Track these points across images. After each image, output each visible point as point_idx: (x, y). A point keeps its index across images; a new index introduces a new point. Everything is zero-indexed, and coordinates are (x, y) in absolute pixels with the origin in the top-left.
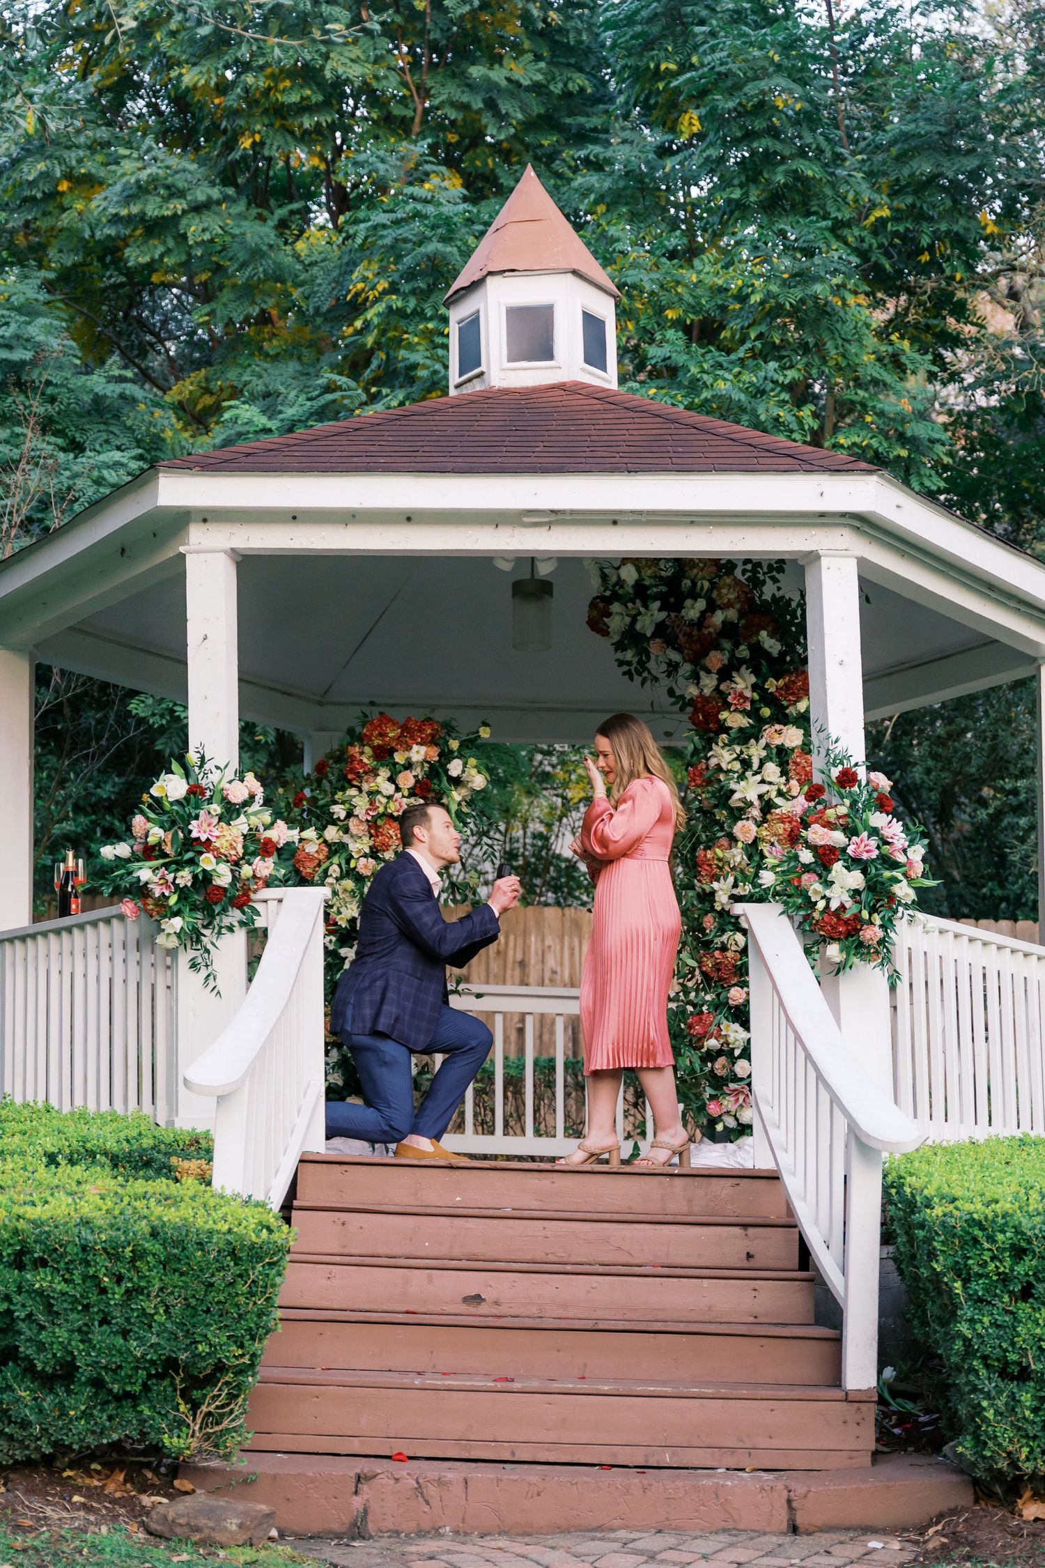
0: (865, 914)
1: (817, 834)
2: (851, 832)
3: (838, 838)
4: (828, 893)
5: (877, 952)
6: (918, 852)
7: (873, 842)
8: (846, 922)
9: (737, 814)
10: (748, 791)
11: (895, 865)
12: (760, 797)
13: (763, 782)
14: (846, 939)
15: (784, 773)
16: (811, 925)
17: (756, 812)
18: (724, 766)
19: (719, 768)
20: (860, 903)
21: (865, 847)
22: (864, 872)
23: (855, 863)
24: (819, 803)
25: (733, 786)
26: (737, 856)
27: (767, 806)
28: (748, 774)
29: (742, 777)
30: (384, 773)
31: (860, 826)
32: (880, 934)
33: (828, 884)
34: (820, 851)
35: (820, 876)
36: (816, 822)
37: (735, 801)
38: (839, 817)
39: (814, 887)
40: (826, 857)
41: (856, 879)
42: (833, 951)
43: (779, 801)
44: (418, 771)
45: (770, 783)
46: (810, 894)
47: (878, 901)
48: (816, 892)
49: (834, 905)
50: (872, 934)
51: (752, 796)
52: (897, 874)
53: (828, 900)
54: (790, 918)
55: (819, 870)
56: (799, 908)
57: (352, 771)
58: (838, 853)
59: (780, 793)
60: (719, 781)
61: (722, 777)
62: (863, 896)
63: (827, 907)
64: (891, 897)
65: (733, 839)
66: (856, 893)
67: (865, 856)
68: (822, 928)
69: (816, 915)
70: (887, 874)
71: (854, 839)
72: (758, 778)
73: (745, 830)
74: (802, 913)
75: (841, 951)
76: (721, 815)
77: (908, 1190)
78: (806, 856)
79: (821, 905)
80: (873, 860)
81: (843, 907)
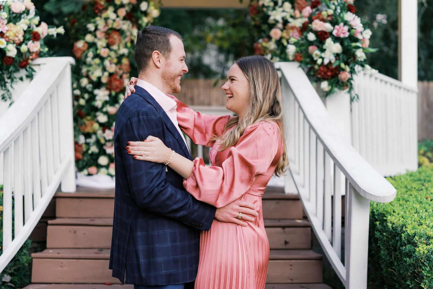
0: (343, 65)
1: (318, 25)
2: (334, 23)
3: (328, 27)
4: (323, 55)
5: (347, 86)
6: (368, 34)
7: (346, 28)
8: (332, 71)
9: (272, 26)
10: (276, 15)
11: (356, 40)
12: (283, 18)
13: (284, 11)
14: (331, 78)
15: (293, 8)
16: (314, 72)
17: (280, 25)
18: (266, 4)
19: (263, 6)
20: (339, 59)
21: (342, 31)
22: (342, 44)
23: (337, 39)
24: (317, 10)
25: (270, 13)
26: (272, 45)
27: (285, 22)
28: (277, 8)
29: (274, 9)
30: (111, 9)
31: (340, 20)
32: (349, 76)
33: (323, 50)
34: (319, 33)
35: (318, 47)
36: (316, 18)
37: (271, 20)
38: (328, 16)
39: (315, 52)
40: (322, 37)
41: (337, 48)
42: (325, 85)
43: (290, 20)
44: (127, 8)
45: (287, 12)
46: (314, 56)
47: (348, 59)
48: (317, 55)
49: (326, 62)
50: (344, 76)
51: (279, 18)
52: (358, 44)
53: (323, 59)
54: (303, 69)
55: (318, 44)
56: (307, 64)
57: (97, 9)
58: (328, 34)
59: (292, 17)
60: (263, 11)
61: (265, 9)
62: (341, 57)
63: (323, 63)
64: (354, 56)
65: (270, 38)
66: (337, 56)
67: (342, 36)
68: (319, 74)
69: (316, 67)
70: (354, 44)
71: (337, 27)
72: (281, 9)
73: (276, 33)
74: (309, 66)
75: (329, 85)
76: (265, 27)
77: (390, 225)
78: (311, 37)
79: (319, 61)
80: (346, 38)
81: (330, 63)
